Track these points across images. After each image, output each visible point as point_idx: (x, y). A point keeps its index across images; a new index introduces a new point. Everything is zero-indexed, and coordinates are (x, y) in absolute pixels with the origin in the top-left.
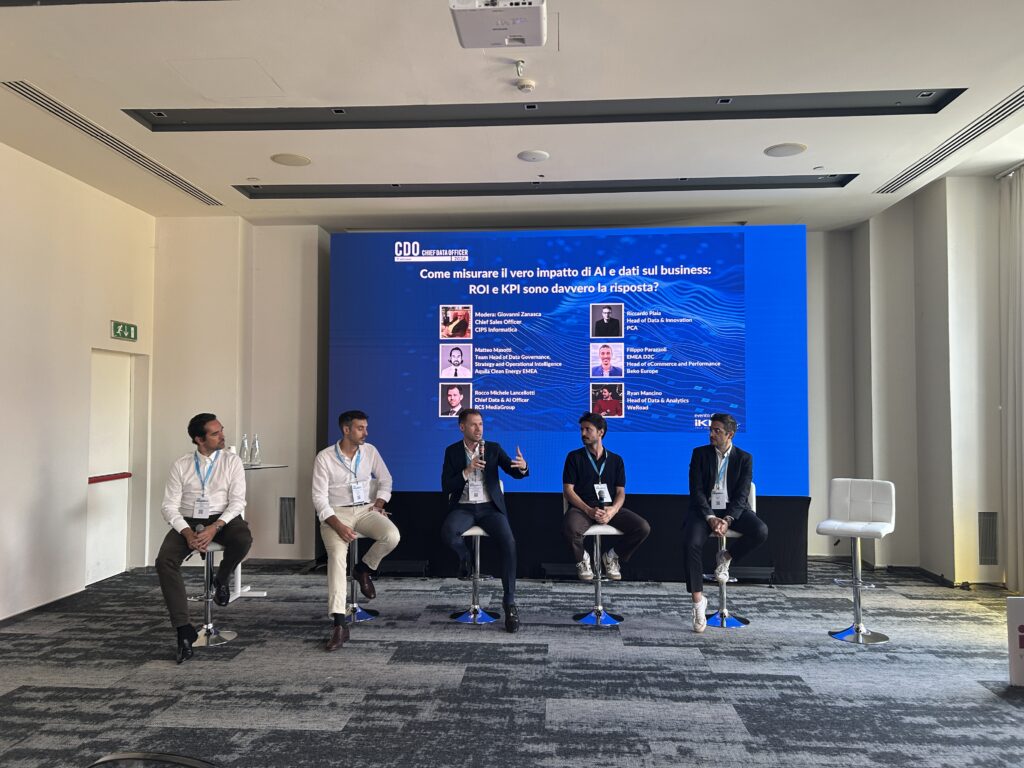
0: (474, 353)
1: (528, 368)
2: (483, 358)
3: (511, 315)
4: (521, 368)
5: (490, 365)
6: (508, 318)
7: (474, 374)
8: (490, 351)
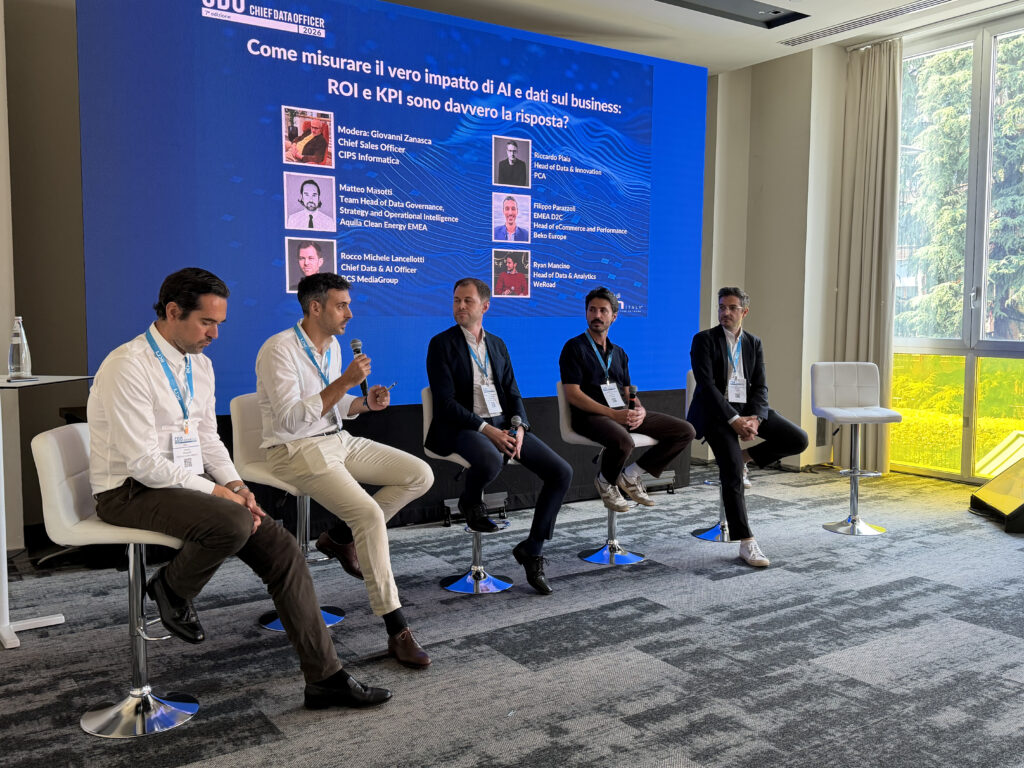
0: (339, 192)
1: (416, 221)
2: (352, 201)
3: (391, 137)
4: (406, 221)
5: (362, 213)
6: (388, 142)
7: (339, 226)
8: (362, 190)
